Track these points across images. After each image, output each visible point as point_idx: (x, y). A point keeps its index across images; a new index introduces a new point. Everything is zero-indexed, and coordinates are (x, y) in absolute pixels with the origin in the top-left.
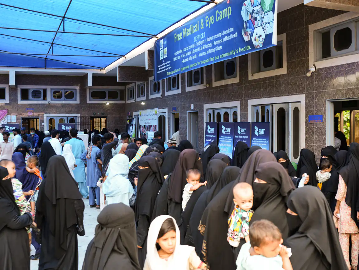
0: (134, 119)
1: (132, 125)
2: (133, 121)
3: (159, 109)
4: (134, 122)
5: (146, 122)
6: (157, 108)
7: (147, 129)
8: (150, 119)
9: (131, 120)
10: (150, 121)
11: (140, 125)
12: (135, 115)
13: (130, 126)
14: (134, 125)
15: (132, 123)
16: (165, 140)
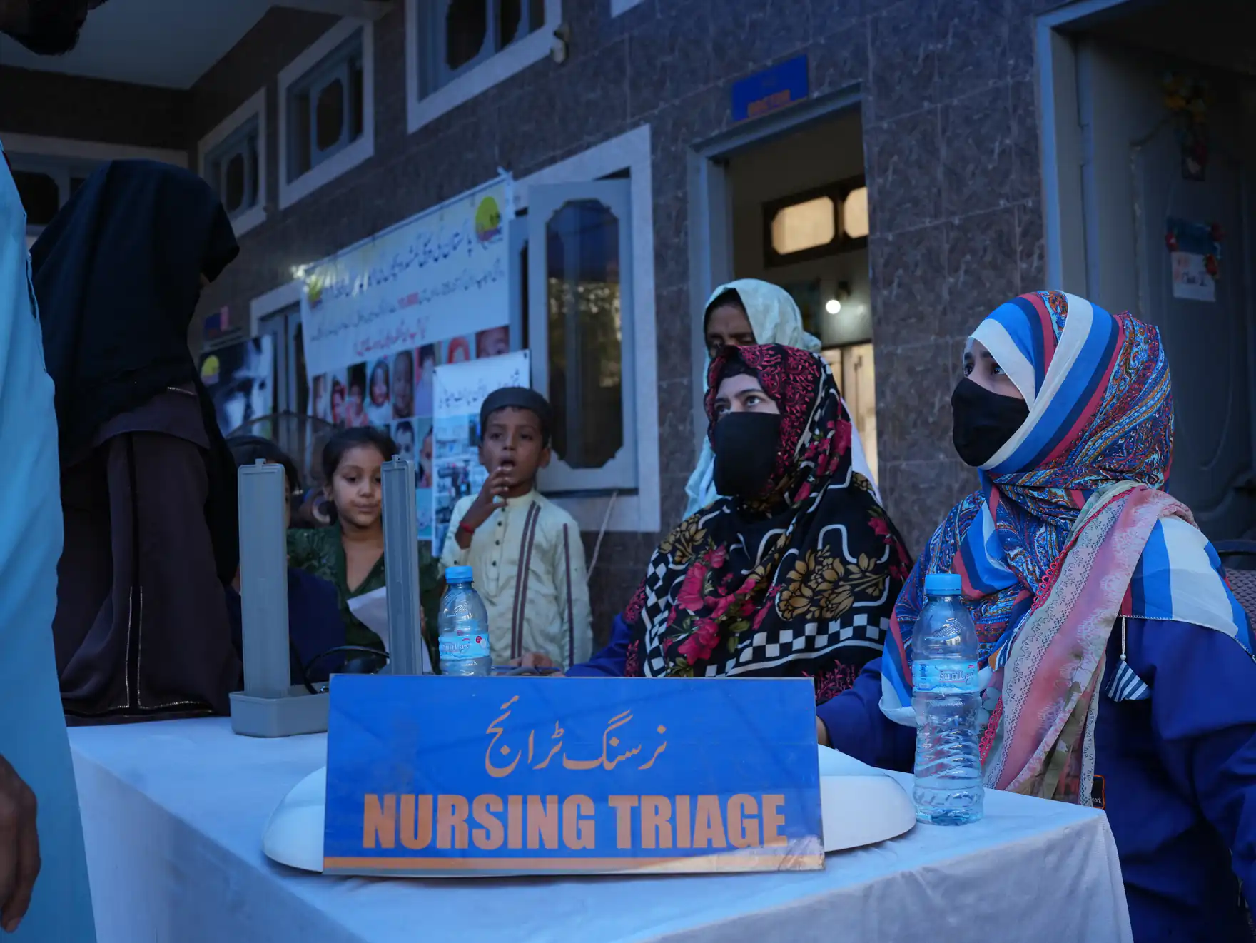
0: (257, 343)
1: (246, 387)
2: (253, 358)
3: (516, 178)
4: (261, 366)
5: (373, 331)
6: (504, 175)
7: (380, 389)
8: (412, 300)
9: (233, 357)
10: (410, 315)
11: (311, 373)
12: (264, 319)
13: (229, 396)
14: (262, 386)
15: (241, 374)
16: (618, 443)
